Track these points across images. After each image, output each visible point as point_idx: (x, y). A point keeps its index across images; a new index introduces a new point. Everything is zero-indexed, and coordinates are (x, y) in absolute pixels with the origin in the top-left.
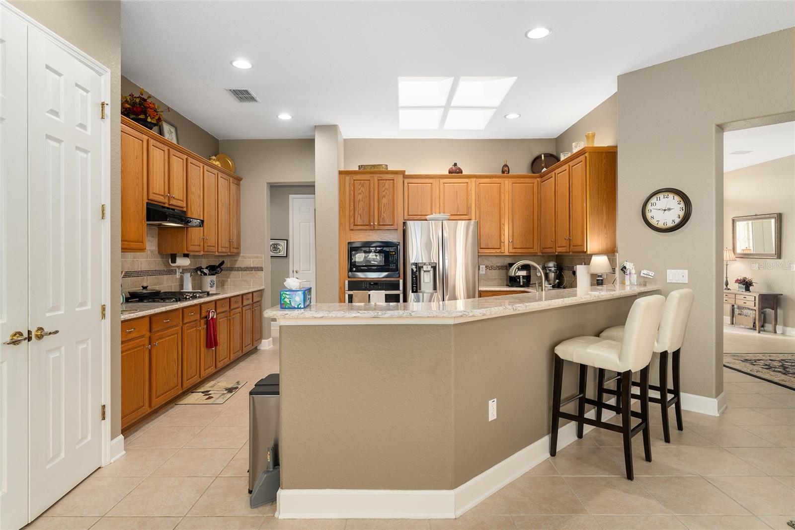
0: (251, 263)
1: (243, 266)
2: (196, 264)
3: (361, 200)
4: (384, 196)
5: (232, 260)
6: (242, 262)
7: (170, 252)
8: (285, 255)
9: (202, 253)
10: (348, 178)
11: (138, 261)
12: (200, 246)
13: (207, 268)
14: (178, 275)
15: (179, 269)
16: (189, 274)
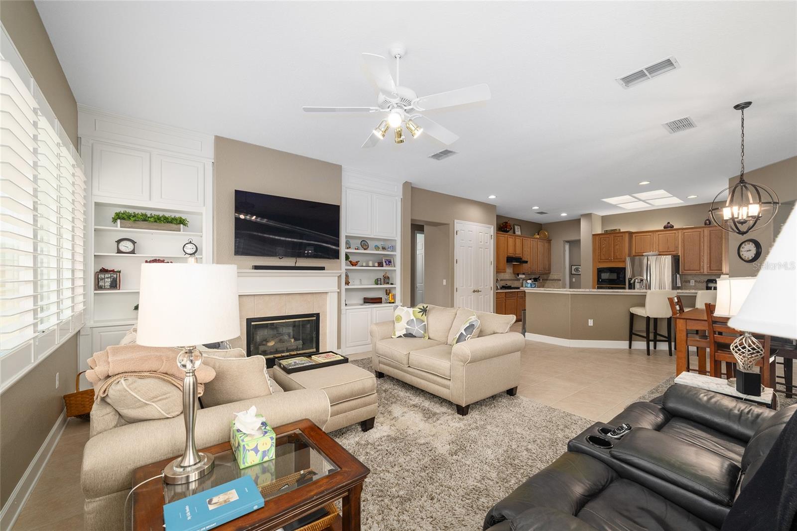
0: (556, 277)
1: (552, 278)
3: (604, 247)
4: (617, 245)
5: (547, 276)
6: (552, 276)
9: (529, 273)
10: (597, 237)
11: (504, 276)
12: (528, 270)
14: (521, 281)
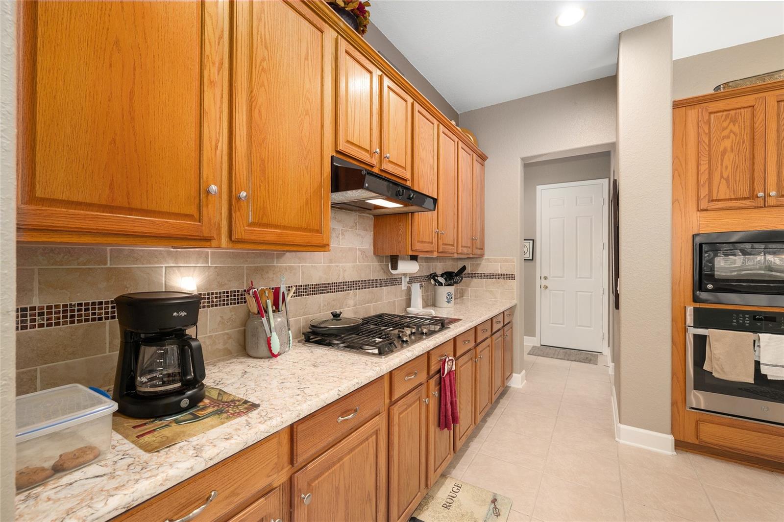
0: (498, 269)
1: (487, 273)
2: (429, 269)
3: (729, 149)
5: (473, 264)
6: (485, 267)
7: (389, 253)
8: (531, 258)
9: (435, 255)
10: (692, 112)
11: (337, 266)
12: (432, 243)
13: (442, 276)
14: (404, 286)
15: (405, 277)
16: (418, 285)
